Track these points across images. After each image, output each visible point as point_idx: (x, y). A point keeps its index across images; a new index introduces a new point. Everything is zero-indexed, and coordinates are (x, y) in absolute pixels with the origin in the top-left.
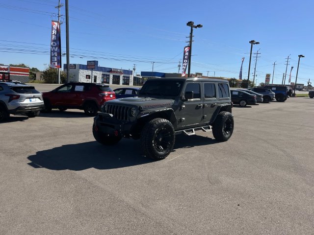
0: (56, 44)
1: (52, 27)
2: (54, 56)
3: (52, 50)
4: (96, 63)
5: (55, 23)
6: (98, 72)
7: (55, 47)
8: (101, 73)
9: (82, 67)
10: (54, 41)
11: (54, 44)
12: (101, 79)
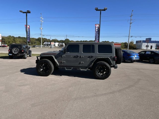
0: (98, 33)
1: (96, 27)
2: (97, 38)
3: (96, 35)
4: (150, 39)
5: (97, 25)
6: (154, 44)
7: (97, 34)
8: (156, 44)
9: (144, 42)
10: (97, 32)
11: (97, 33)
12: (155, 47)
